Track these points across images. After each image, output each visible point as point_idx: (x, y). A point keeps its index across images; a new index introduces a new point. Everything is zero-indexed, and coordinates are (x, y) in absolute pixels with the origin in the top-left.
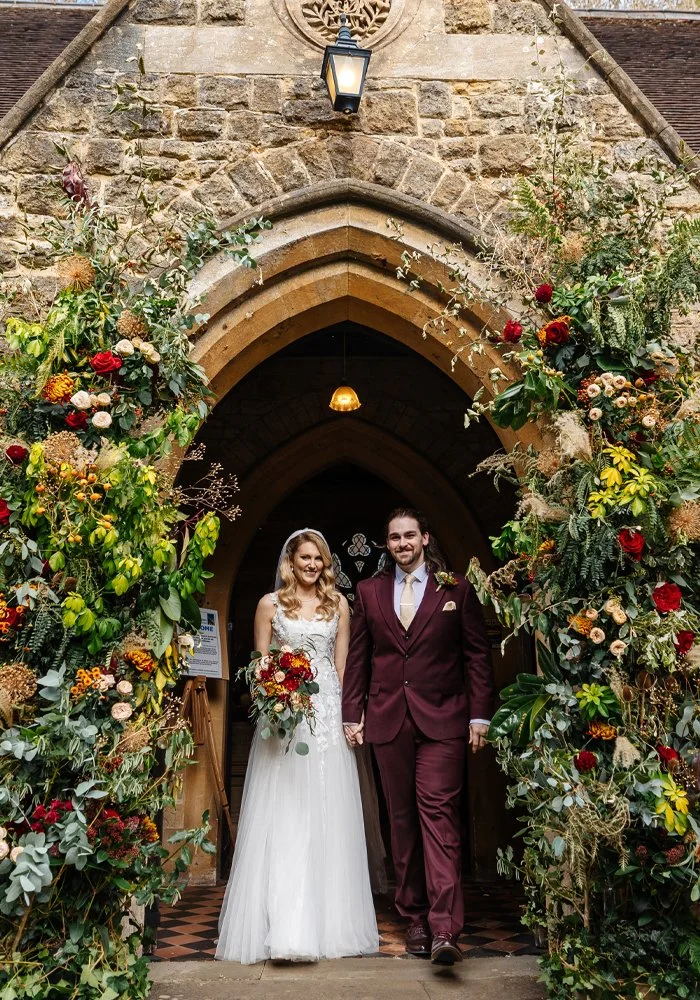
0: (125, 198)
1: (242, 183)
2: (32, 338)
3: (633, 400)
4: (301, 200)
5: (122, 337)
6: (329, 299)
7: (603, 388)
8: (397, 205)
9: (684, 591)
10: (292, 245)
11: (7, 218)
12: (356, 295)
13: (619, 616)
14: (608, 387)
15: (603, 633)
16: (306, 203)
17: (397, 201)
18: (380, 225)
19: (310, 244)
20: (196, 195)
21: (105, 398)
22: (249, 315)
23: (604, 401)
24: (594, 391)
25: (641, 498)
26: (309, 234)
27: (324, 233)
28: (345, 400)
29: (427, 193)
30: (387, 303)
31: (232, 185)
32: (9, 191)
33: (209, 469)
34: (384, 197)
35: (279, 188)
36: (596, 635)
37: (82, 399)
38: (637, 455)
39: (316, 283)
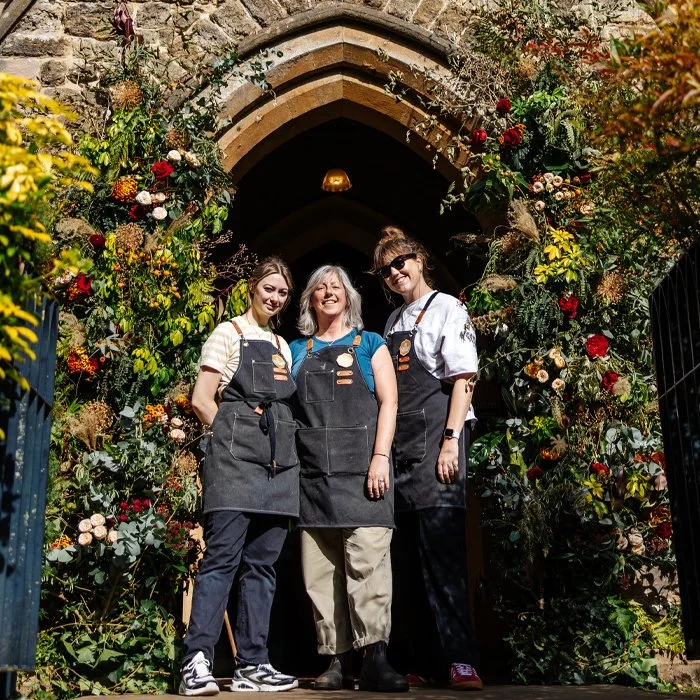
0: (153, 21)
1: (253, 7)
2: (102, 150)
3: (568, 194)
4: (304, 22)
5: (171, 149)
6: (326, 102)
7: (545, 185)
8: (383, 25)
9: (611, 342)
10: (295, 60)
11: (56, 40)
12: (349, 98)
13: (559, 361)
14: (549, 185)
15: (547, 375)
16: (306, 25)
17: (383, 22)
18: (371, 41)
19: (311, 58)
20: (214, 18)
21: (161, 197)
22: (258, 119)
23: (544, 195)
24: (538, 187)
25: (572, 270)
26: (310, 50)
27: (324, 49)
28: (336, 181)
29: (410, 12)
30: (377, 105)
31: (244, 9)
32: (56, 17)
33: (238, 249)
34: (373, 18)
35: (284, 11)
36: (543, 376)
37: (144, 198)
38: (575, 236)
39: (316, 89)
